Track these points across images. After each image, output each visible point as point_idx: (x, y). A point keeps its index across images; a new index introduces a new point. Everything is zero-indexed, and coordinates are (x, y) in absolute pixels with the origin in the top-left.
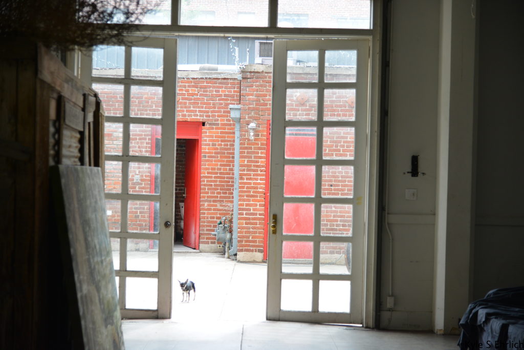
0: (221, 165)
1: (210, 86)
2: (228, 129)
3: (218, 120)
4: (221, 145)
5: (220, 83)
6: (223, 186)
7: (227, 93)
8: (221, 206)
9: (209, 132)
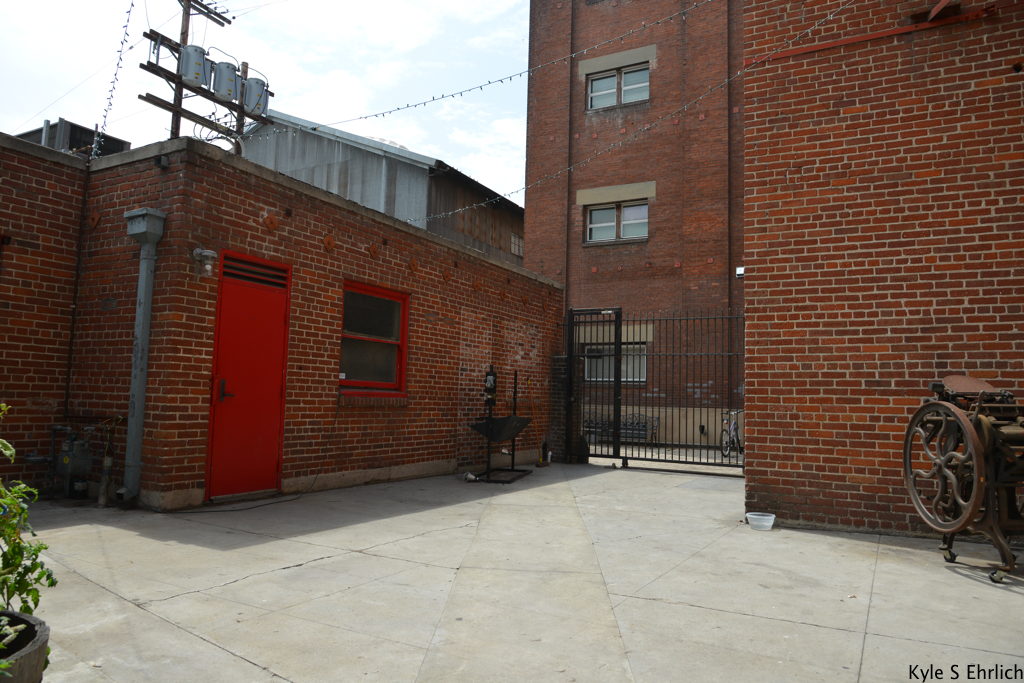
0: (39, 325)
1: (26, 170)
2: (56, 258)
3: (37, 238)
4: (41, 286)
5: (47, 169)
6: (41, 365)
7: (58, 191)
8: (34, 403)
9: (19, 259)
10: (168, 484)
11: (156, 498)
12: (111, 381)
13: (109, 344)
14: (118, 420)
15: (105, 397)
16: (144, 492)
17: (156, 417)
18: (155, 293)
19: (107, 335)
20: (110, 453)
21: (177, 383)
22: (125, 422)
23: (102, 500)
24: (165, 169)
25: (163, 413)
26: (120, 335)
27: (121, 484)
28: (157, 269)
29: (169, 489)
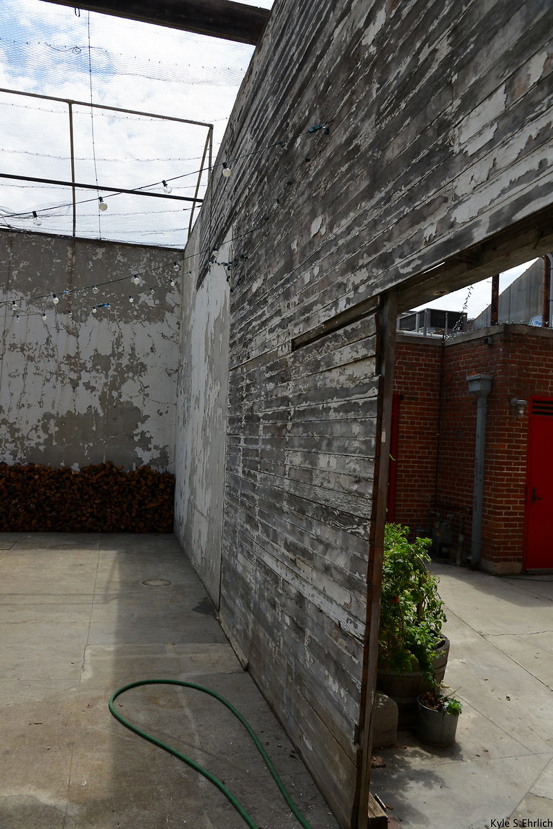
0: (420, 448)
1: (409, 354)
2: (428, 405)
3: (417, 394)
4: (420, 423)
5: (420, 350)
6: (421, 472)
7: (427, 362)
8: (418, 496)
9: (408, 408)
10: (498, 557)
11: (491, 565)
12: (462, 485)
13: (460, 460)
14: (467, 511)
15: (458, 495)
16: (483, 560)
17: (489, 512)
18: (487, 430)
19: (459, 455)
20: (463, 533)
21: (502, 491)
22: (471, 513)
23: (458, 562)
24: (491, 346)
25: (494, 510)
26: (467, 455)
27: (469, 553)
28: (488, 413)
29: (499, 561)
